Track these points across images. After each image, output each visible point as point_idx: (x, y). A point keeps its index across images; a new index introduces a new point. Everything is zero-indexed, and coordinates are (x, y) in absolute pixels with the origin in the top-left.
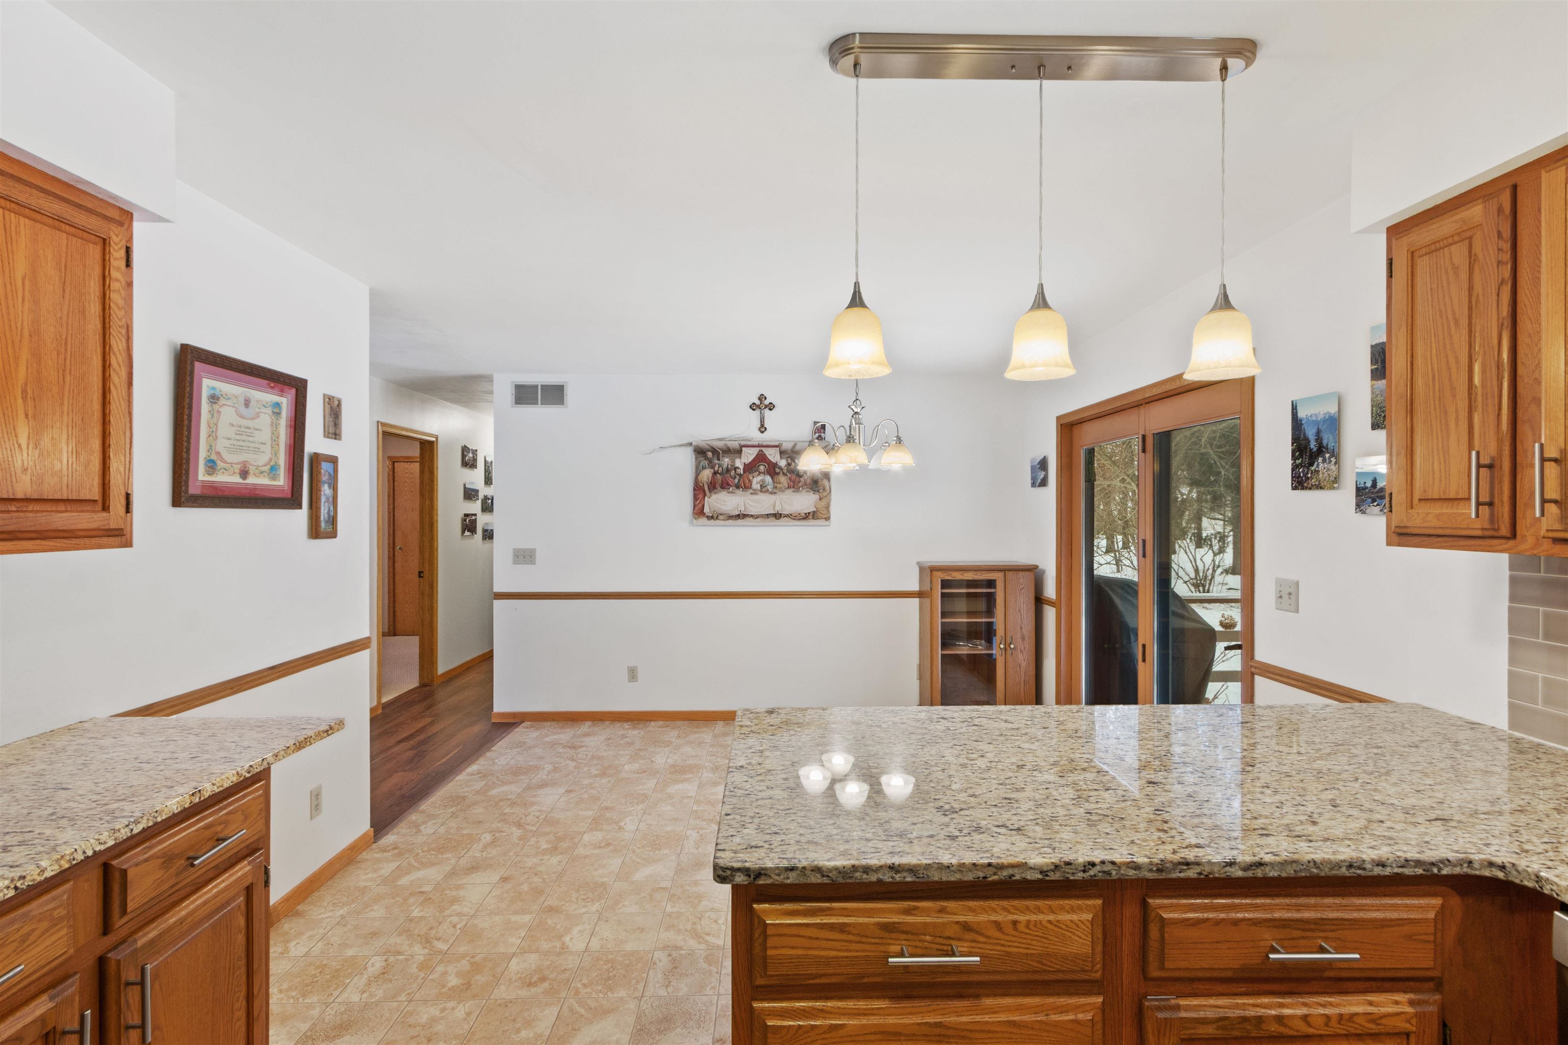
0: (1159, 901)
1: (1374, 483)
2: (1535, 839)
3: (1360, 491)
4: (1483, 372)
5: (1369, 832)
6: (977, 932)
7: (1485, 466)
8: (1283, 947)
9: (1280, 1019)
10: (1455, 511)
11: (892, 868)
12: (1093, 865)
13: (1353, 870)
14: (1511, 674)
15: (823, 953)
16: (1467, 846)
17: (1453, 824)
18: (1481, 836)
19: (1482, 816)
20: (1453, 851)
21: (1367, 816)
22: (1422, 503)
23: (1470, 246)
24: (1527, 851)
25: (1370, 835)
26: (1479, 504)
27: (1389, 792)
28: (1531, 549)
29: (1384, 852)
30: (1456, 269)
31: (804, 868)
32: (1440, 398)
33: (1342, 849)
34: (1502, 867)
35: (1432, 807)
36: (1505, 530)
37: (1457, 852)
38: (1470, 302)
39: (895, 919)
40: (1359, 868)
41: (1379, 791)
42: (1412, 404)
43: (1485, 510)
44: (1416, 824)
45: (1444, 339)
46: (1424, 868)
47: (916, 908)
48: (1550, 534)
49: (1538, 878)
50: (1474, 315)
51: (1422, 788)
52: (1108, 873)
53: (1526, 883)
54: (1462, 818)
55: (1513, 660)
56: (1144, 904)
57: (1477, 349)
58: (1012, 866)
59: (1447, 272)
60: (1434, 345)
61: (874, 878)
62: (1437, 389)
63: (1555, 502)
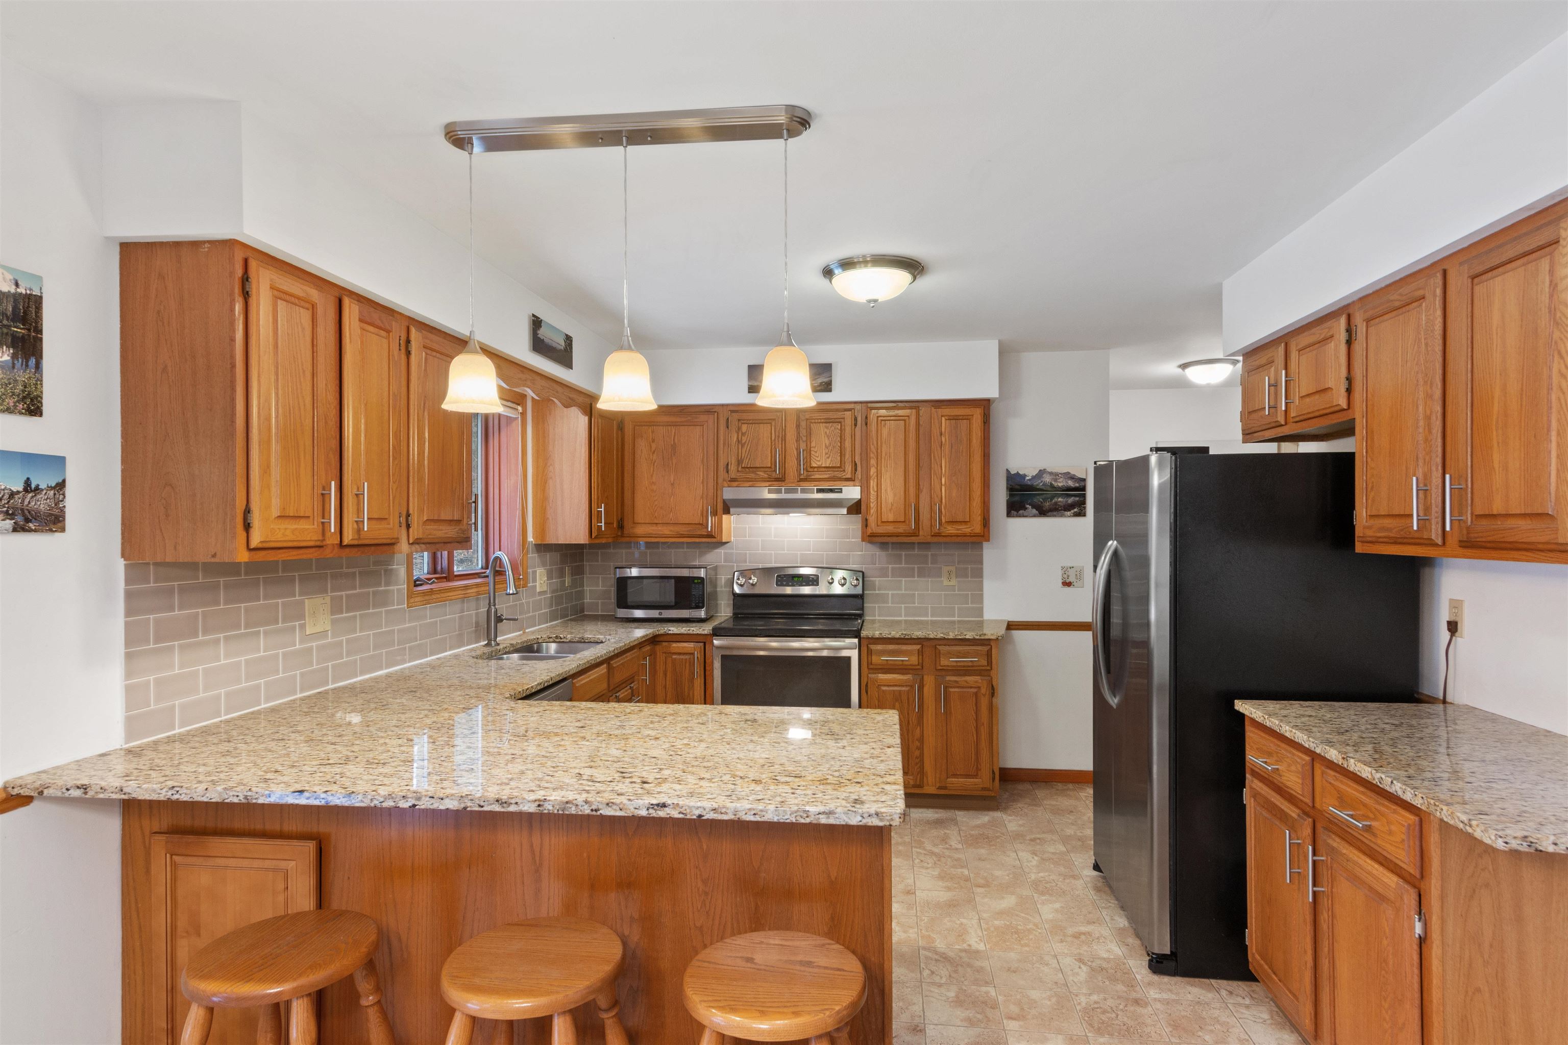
14: (127, 688)
55: (128, 674)
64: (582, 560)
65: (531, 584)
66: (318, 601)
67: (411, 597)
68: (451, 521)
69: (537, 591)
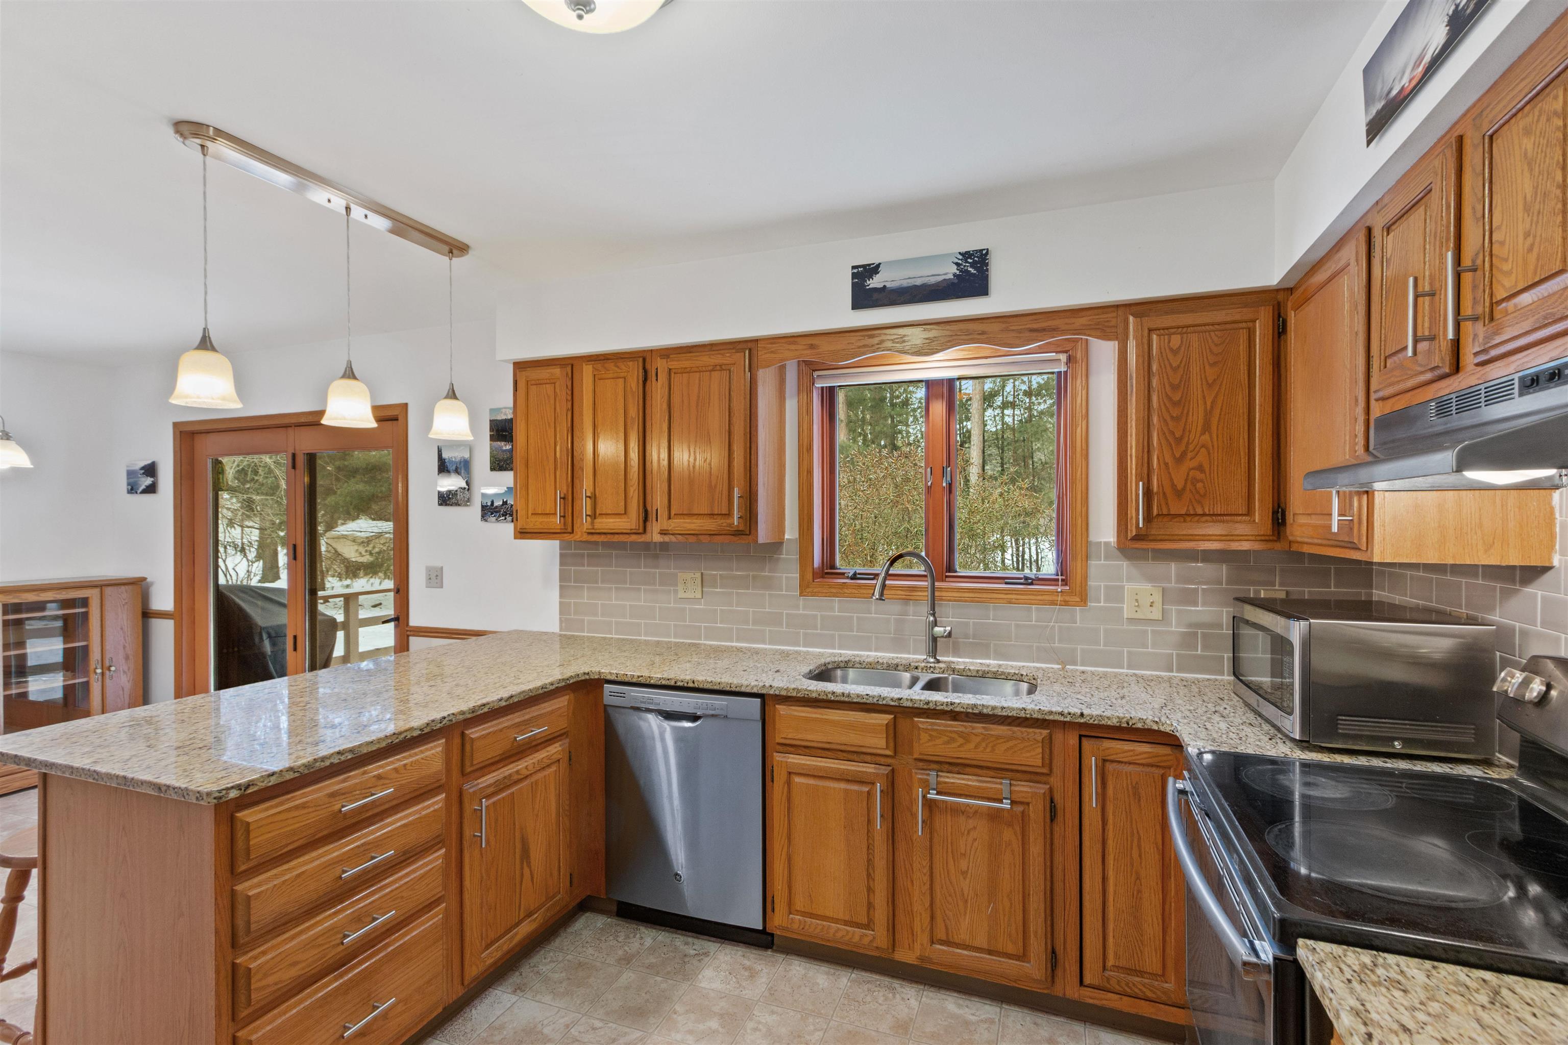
0: (470, 731)
1: (492, 502)
2: (592, 663)
3: (484, 507)
4: (561, 451)
6: (385, 778)
7: (562, 498)
9: (517, 772)
10: (548, 520)
11: (339, 753)
12: (444, 718)
14: (561, 603)
15: (288, 829)
16: (575, 670)
17: (565, 666)
18: (577, 666)
19: (572, 661)
22: (532, 517)
23: (554, 387)
24: (593, 666)
26: (560, 517)
28: (579, 539)
29: (550, 679)
30: (549, 397)
31: (281, 771)
32: (542, 462)
34: (588, 673)
35: (554, 663)
36: (570, 530)
37: (573, 673)
38: (555, 415)
39: (337, 787)
43: (562, 519)
44: (554, 669)
45: (543, 431)
47: (349, 777)
48: (588, 531)
49: (600, 673)
50: (557, 423)
51: (545, 658)
52: (451, 720)
53: (596, 677)
54: (566, 664)
55: (561, 596)
56: (463, 734)
57: (558, 439)
58: (406, 731)
59: (544, 398)
60: (538, 434)
61: (327, 763)
62: (540, 456)
63: (589, 516)
65: (1102, 604)
66: (689, 575)
67: (808, 587)
68: (712, 515)
69: (1125, 617)
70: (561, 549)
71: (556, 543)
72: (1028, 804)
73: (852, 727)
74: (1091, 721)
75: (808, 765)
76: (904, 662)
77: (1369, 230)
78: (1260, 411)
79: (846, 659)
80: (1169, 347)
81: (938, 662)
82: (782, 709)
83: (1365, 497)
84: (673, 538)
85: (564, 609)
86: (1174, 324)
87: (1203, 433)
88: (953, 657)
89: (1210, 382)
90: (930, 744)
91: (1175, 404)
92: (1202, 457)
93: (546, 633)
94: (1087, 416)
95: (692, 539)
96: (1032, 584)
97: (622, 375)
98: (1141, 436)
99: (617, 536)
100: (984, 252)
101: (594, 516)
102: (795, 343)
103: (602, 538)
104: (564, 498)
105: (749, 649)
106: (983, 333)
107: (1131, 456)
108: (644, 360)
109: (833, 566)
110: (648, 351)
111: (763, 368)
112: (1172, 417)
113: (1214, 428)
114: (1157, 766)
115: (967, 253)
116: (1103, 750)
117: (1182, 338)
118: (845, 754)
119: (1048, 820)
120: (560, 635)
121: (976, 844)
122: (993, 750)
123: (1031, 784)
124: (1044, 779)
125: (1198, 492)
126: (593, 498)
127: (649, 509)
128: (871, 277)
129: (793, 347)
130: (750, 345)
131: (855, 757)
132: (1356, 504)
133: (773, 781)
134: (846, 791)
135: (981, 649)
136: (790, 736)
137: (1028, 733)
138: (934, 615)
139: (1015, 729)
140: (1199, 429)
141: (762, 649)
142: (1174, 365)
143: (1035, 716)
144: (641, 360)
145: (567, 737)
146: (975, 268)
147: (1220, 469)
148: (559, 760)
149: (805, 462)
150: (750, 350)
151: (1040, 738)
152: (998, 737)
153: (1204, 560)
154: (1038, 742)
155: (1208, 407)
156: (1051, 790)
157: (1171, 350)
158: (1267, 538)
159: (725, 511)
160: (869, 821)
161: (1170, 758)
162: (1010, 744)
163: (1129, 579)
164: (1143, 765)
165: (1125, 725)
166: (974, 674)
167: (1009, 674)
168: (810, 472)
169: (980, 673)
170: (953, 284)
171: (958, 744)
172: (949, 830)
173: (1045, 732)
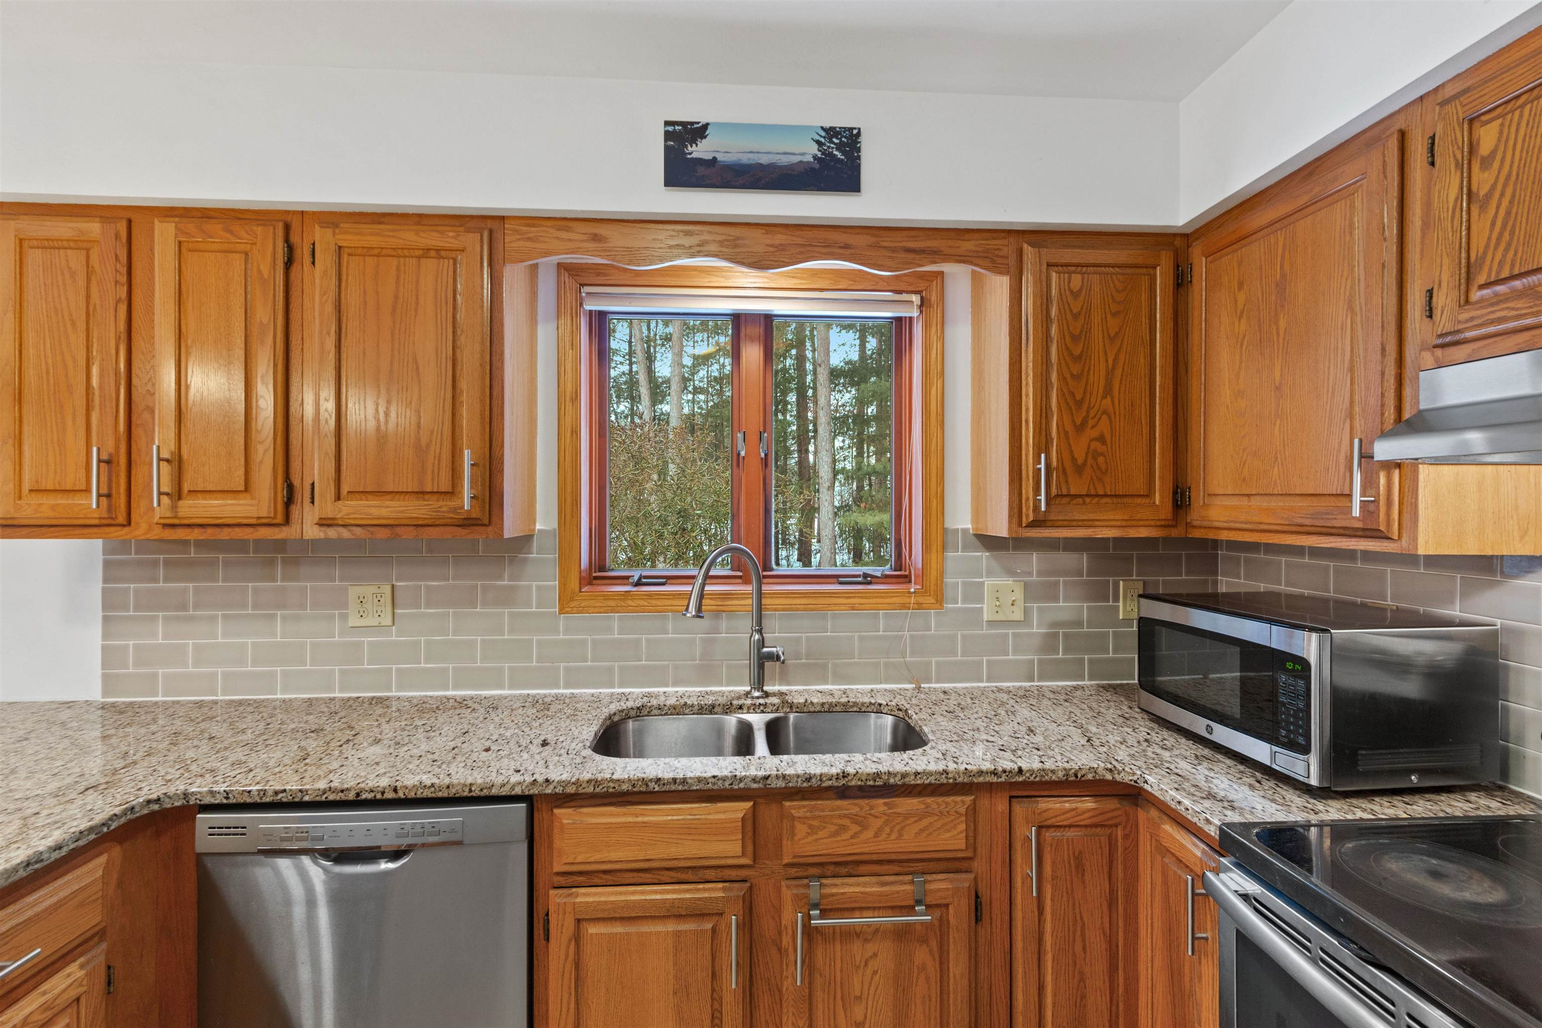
2: (170, 770)
4: (101, 376)
5: (31, 827)
7: (104, 462)
8: (8, 960)
10: (71, 502)
13: (31, 867)
14: (104, 648)
16: (125, 797)
17: (104, 786)
18: (130, 785)
19: (122, 771)
20: (116, 806)
21: (19, 815)
22: (33, 494)
23: (88, 257)
24: (170, 780)
25: (34, 829)
26: (99, 495)
27: (27, 787)
28: (144, 534)
29: (57, 836)
30: (73, 274)
32: (55, 393)
33: (12, 854)
34: (158, 800)
35: (76, 782)
36: (121, 519)
37: (120, 805)
38: (88, 308)
40: (36, 862)
41: (16, 790)
42: (20, 394)
43: (104, 500)
44: (71, 801)
45: (60, 336)
46: (96, 831)
48: (162, 521)
49: (186, 794)
50: (91, 322)
51: (56, 771)
53: (177, 804)
54: (107, 779)
55: (106, 635)
57: (95, 353)
59: (63, 274)
60: (48, 341)
62: (52, 383)
63: (167, 494)
64: (1216, 573)
65: (959, 605)
66: (368, 590)
67: (572, 599)
68: (421, 494)
69: (985, 619)
70: (105, 552)
71: (98, 543)
72: (947, 906)
73: (689, 830)
74: (1032, 778)
75: (612, 903)
76: (722, 700)
77: (1403, 135)
78: (1161, 374)
79: (638, 704)
80: (1069, 288)
81: (767, 695)
82: (565, 815)
83: (1397, 472)
84: (345, 533)
85: (109, 656)
86: (1075, 261)
87: (1104, 397)
88: (780, 685)
89: (1112, 335)
90: (810, 839)
91: (1077, 359)
92: (1104, 426)
93: (69, 705)
94: (942, 374)
95: (383, 534)
96: (870, 583)
97: (241, 247)
98: (1039, 397)
99: (226, 530)
100: (855, 132)
101: (177, 494)
102: (568, 229)
103: (195, 534)
104: (108, 462)
105: (480, 700)
106: (847, 247)
107: (1027, 421)
108: (287, 228)
109: (602, 568)
110: (294, 212)
111: (512, 262)
112: (1072, 375)
113: (1116, 390)
114: (1102, 826)
115: (832, 129)
116: (1040, 814)
117: (1083, 279)
118: (672, 874)
119: (974, 922)
120: (103, 707)
121: (876, 978)
122: (900, 835)
123: (951, 875)
124: (965, 865)
125: (1099, 468)
126: (177, 462)
127: (296, 482)
128: (693, 141)
129: (564, 235)
130: (489, 224)
131: (690, 876)
132: (1382, 481)
133: (547, 939)
134: (677, 934)
135: (818, 672)
136: (579, 860)
137: (947, 804)
138: (760, 631)
139: (929, 800)
140: (1101, 391)
141: (501, 698)
142: (1075, 311)
143: (960, 780)
144: (280, 226)
145: (101, 940)
146: (843, 152)
147: (1122, 439)
148: (78, 1000)
149: (568, 419)
150: (491, 232)
151: (963, 810)
152: (907, 816)
153: (1066, 549)
154: (961, 815)
155: (1110, 366)
156: (976, 879)
157: (1071, 291)
158: (1166, 523)
159: (445, 486)
160: (714, 975)
161: (1119, 812)
162: (925, 822)
163: (990, 574)
164: (1086, 826)
165: (1073, 778)
166: (818, 709)
167: (863, 704)
168: (576, 432)
169: (826, 707)
170: (812, 169)
171: (851, 833)
172: (838, 966)
173: (968, 799)
